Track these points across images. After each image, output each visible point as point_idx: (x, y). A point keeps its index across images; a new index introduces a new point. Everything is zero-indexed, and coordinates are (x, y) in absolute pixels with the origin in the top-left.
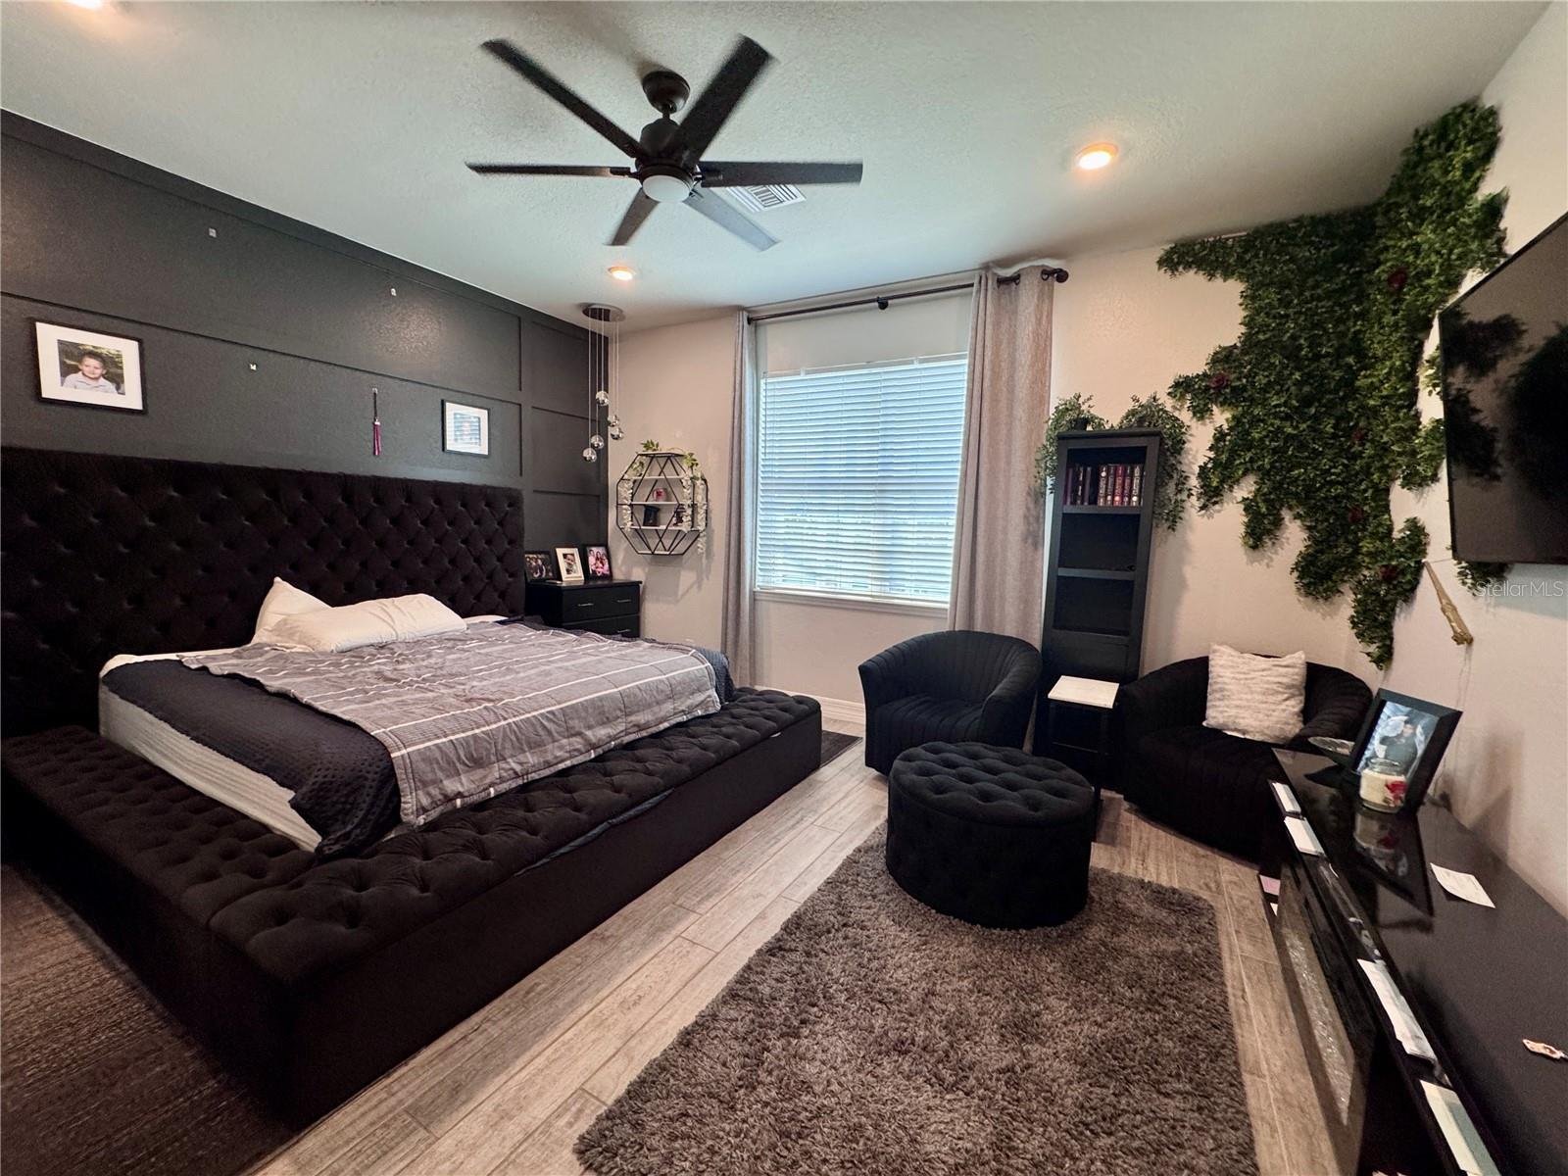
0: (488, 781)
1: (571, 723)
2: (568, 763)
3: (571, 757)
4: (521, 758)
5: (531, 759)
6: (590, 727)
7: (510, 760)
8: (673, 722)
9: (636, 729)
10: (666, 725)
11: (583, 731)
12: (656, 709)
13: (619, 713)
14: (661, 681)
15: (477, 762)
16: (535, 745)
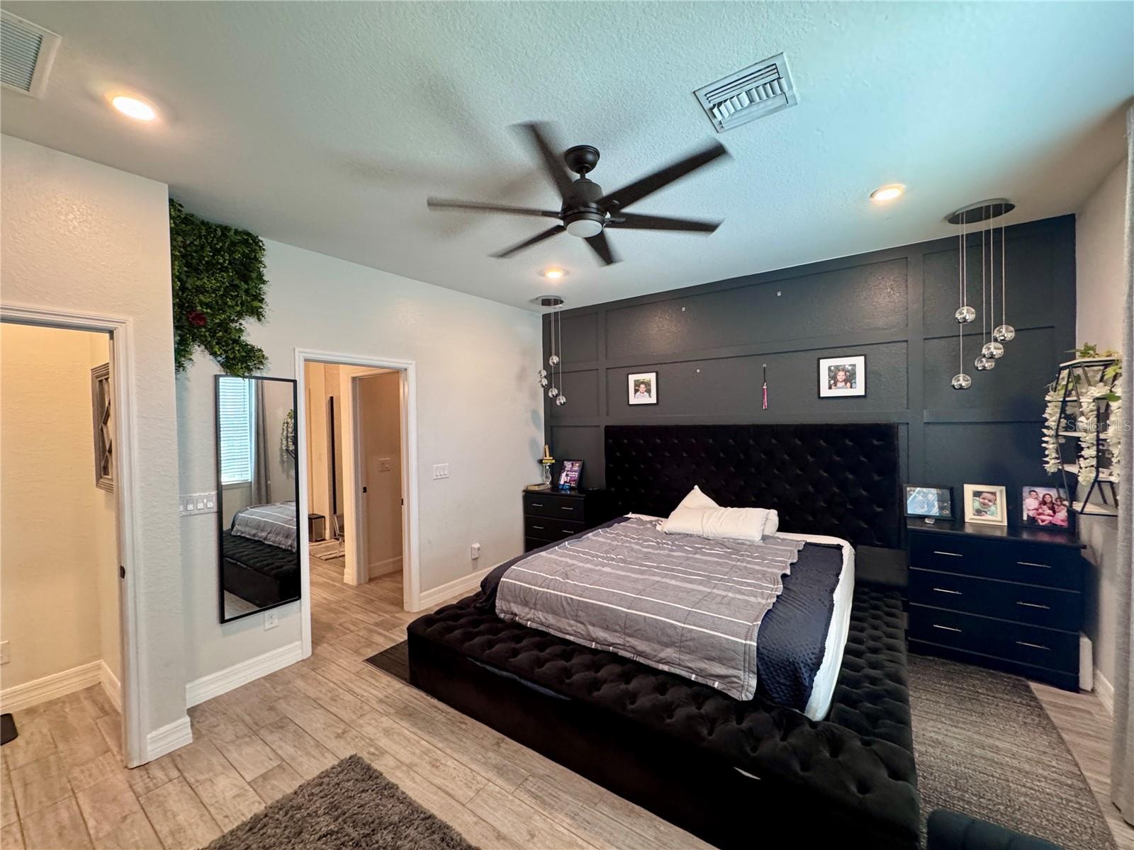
0: (528, 616)
1: (580, 613)
2: (571, 638)
3: (576, 636)
4: (546, 614)
5: (551, 619)
6: (593, 625)
7: (540, 612)
8: (673, 670)
9: (633, 650)
10: (666, 668)
11: (586, 623)
12: (656, 646)
13: (617, 628)
14: (675, 627)
15: (525, 603)
16: (554, 613)
